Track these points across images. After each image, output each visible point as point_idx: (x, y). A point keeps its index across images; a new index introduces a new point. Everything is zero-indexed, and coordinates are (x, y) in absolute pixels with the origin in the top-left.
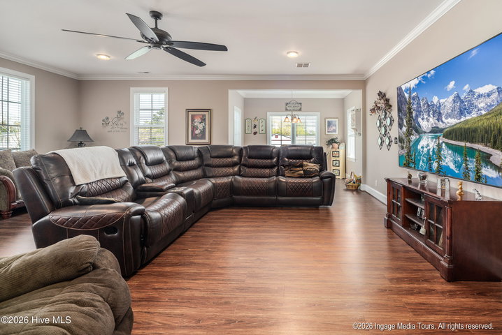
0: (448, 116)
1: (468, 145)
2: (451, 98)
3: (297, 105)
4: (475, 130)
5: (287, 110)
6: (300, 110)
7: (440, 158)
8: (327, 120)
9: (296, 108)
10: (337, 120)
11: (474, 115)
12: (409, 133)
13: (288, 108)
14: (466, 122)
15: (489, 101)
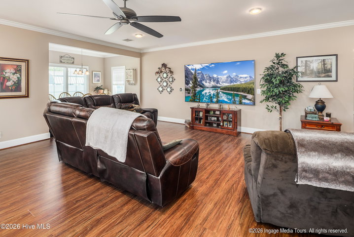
0: (223, 82)
1: (235, 92)
2: (225, 76)
3: (70, 59)
4: (239, 88)
5: (61, 62)
6: (73, 63)
7: (218, 97)
8: (94, 72)
9: (69, 62)
10: (100, 73)
11: (238, 83)
12: (194, 87)
13: (63, 61)
14: (235, 85)
15: (246, 80)
